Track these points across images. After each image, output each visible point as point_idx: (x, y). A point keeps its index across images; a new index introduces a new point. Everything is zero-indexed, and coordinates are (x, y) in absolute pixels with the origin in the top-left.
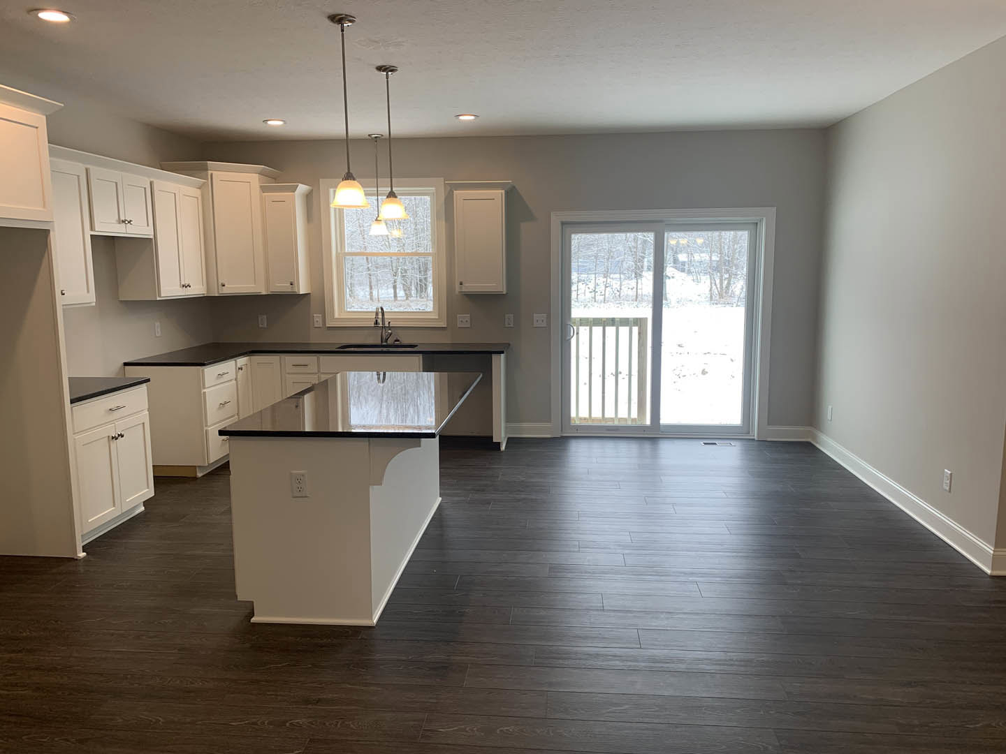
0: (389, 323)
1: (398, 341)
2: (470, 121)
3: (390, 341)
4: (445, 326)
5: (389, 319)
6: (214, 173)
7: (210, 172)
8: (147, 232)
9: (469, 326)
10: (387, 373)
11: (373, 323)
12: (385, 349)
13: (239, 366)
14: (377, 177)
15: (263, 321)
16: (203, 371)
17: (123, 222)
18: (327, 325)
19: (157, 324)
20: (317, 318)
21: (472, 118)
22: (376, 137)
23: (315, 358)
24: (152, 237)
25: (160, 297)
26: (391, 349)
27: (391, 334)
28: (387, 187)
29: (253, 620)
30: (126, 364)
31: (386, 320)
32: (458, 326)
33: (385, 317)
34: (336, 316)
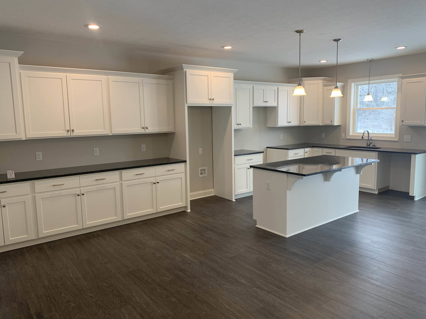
0: (371, 138)
1: (375, 146)
2: (403, 49)
3: (371, 146)
4: (398, 140)
5: (371, 136)
6: (305, 81)
7: (303, 81)
8: (275, 104)
9: (410, 140)
10: (368, 159)
11: (361, 138)
12: (368, 149)
13: (306, 151)
14: (369, 77)
15: (323, 135)
16: (288, 151)
17: (265, 102)
18: (346, 138)
19: (282, 135)
20: (343, 135)
21: (404, 47)
22: (370, 60)
23: (334, 150)
24: (277, 106)
25: (278, 126)
26: (371, 149)
27: (371, 143)
28: (368, 81)
29: (256, 226)
30: (267, 147)
31: (370, 137)
32: (405, 141)
33: (370, 135)
34: (351, 134)
